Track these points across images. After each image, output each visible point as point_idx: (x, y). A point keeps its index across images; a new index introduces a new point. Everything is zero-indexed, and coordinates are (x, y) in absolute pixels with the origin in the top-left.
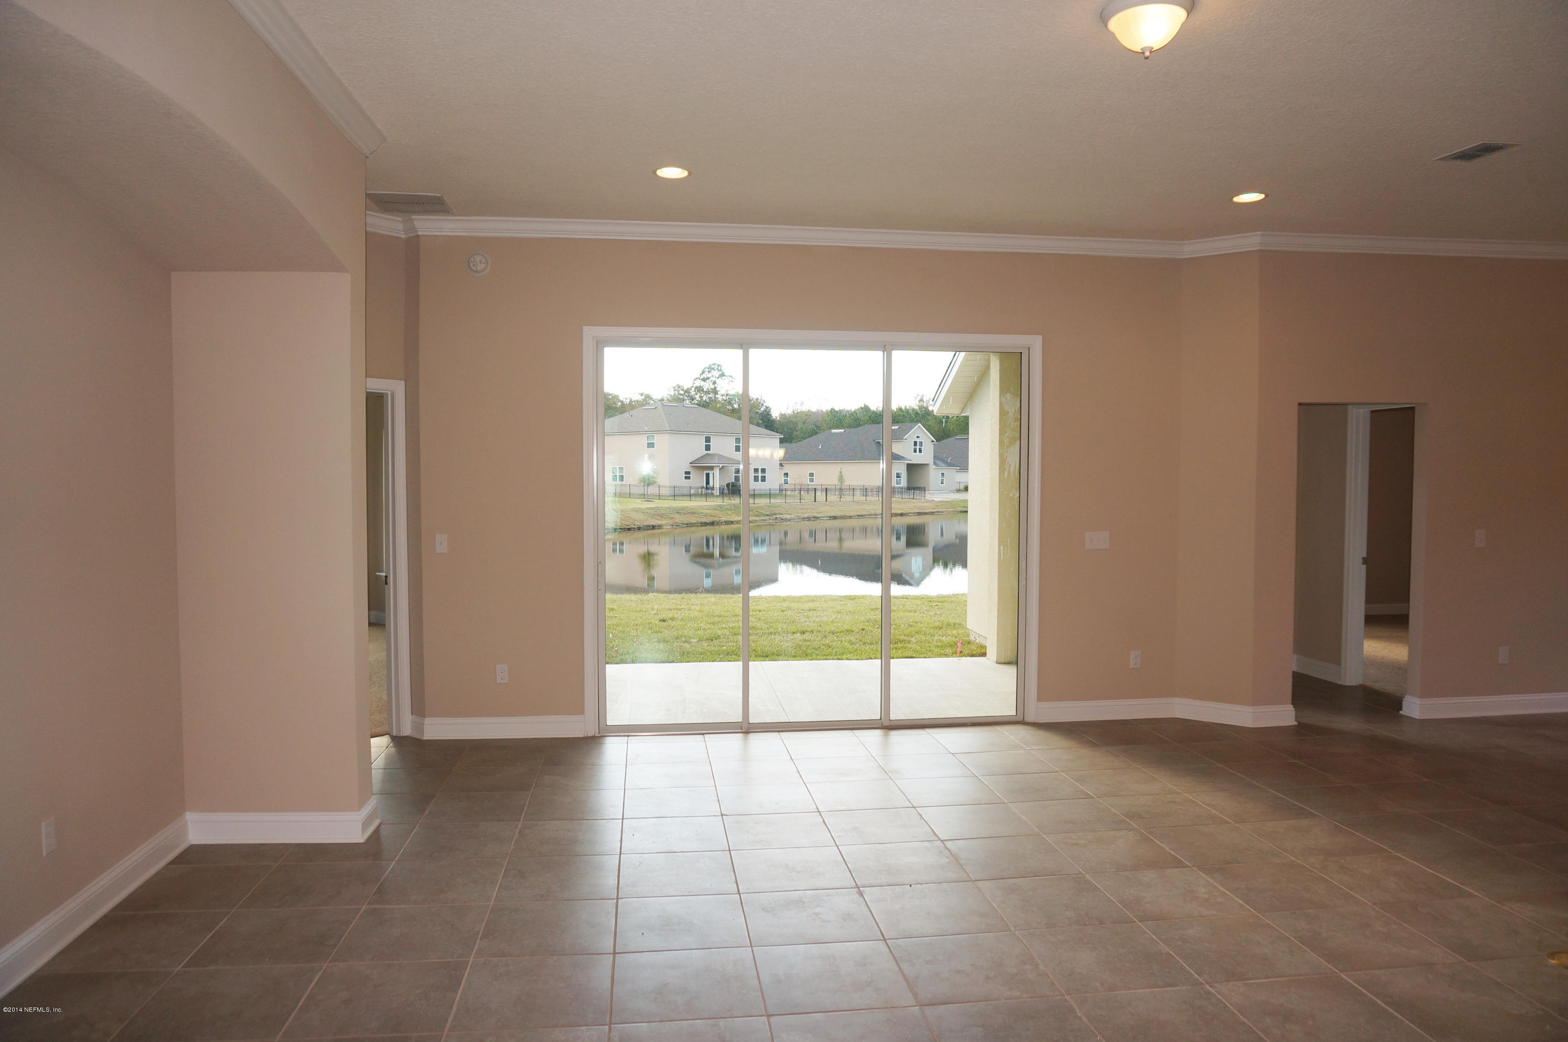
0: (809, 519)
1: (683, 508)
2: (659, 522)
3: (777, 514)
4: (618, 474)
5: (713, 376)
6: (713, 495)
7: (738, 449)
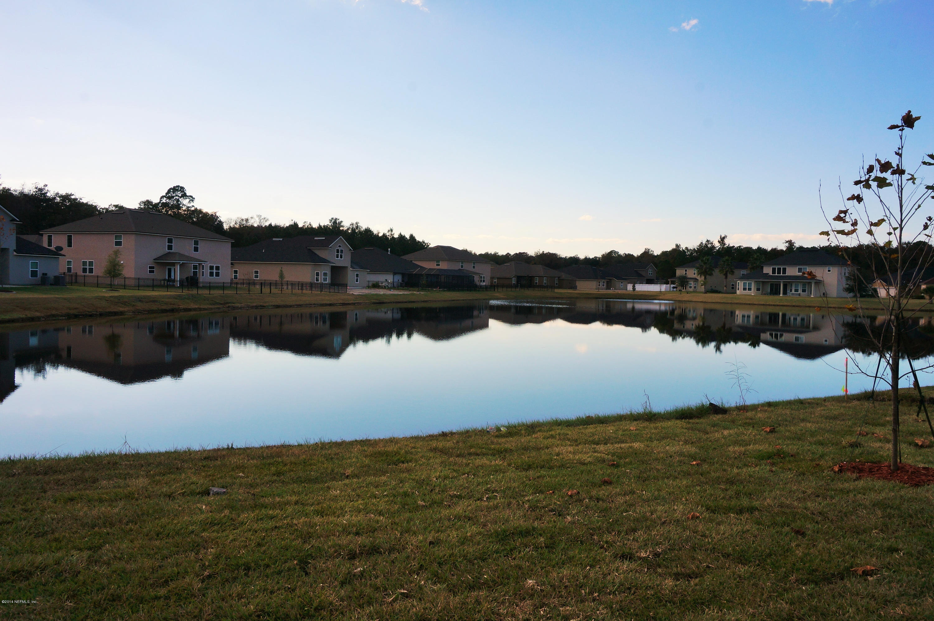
0: (256, 307)
1: (145, 297)
2: (121, 309)
3: (230, 303)
4: (88, 267)
5: (176, 195)
6: (173, 286)
7: (196, 249)
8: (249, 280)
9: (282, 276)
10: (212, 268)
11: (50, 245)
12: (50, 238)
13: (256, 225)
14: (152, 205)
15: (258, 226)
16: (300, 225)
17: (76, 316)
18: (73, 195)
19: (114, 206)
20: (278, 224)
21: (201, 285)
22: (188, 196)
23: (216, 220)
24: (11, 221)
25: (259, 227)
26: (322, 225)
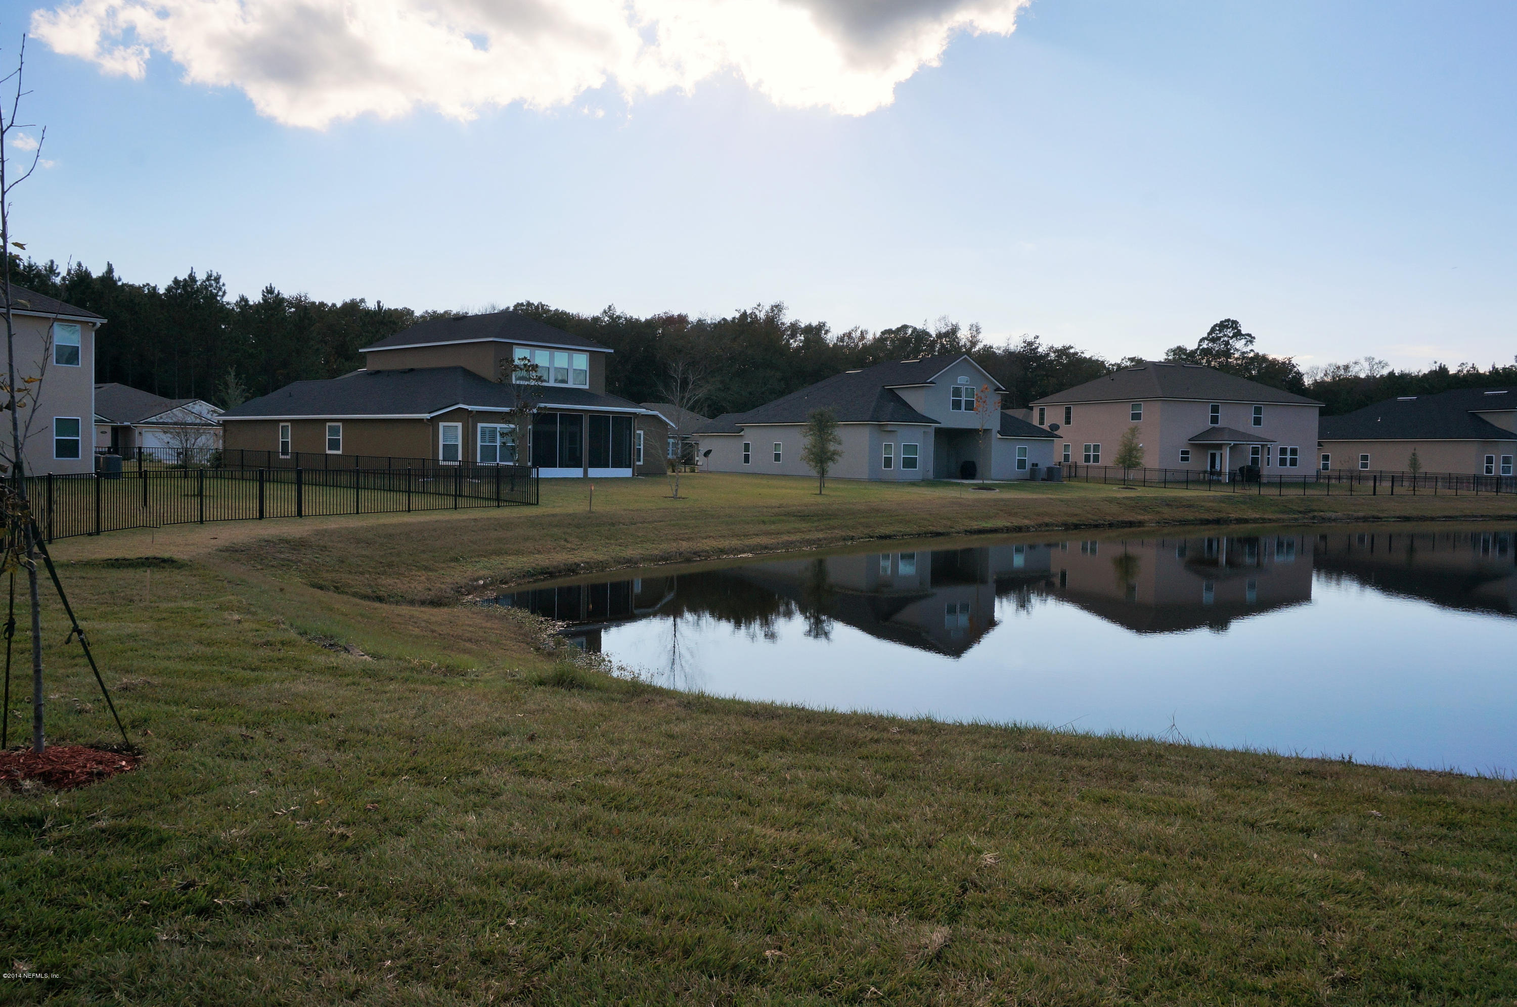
0: (1365, 519)
1: (1175, 499)
2: (1140, 518)
3: (1315, 511)
4: (1092, 453)
5: (1225, 335)
6: (1219, 482)
7: (1257, 421)
8: (1351, 471)
9: (1414, 463)
10: (1283, 451)
11: (1042, 423)
12: (1042, 412)
13: (1362, 376)
14: (1185, 354)
15: (1367, 376)
16: (1452, 370)
17: (1076, 527)
18: (1072, 347)
19: (1129, 359)
20: (1407, 372)
21: (1264, 480)
22: (1243, 335)
23: (1291, 370)
24: (995, 390)
25: (1370, 380)
26: (1500, 366)
